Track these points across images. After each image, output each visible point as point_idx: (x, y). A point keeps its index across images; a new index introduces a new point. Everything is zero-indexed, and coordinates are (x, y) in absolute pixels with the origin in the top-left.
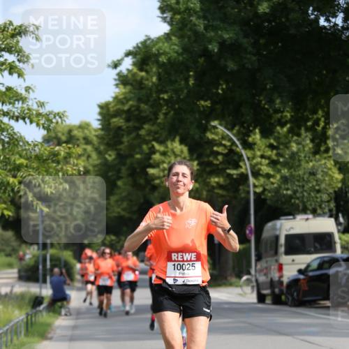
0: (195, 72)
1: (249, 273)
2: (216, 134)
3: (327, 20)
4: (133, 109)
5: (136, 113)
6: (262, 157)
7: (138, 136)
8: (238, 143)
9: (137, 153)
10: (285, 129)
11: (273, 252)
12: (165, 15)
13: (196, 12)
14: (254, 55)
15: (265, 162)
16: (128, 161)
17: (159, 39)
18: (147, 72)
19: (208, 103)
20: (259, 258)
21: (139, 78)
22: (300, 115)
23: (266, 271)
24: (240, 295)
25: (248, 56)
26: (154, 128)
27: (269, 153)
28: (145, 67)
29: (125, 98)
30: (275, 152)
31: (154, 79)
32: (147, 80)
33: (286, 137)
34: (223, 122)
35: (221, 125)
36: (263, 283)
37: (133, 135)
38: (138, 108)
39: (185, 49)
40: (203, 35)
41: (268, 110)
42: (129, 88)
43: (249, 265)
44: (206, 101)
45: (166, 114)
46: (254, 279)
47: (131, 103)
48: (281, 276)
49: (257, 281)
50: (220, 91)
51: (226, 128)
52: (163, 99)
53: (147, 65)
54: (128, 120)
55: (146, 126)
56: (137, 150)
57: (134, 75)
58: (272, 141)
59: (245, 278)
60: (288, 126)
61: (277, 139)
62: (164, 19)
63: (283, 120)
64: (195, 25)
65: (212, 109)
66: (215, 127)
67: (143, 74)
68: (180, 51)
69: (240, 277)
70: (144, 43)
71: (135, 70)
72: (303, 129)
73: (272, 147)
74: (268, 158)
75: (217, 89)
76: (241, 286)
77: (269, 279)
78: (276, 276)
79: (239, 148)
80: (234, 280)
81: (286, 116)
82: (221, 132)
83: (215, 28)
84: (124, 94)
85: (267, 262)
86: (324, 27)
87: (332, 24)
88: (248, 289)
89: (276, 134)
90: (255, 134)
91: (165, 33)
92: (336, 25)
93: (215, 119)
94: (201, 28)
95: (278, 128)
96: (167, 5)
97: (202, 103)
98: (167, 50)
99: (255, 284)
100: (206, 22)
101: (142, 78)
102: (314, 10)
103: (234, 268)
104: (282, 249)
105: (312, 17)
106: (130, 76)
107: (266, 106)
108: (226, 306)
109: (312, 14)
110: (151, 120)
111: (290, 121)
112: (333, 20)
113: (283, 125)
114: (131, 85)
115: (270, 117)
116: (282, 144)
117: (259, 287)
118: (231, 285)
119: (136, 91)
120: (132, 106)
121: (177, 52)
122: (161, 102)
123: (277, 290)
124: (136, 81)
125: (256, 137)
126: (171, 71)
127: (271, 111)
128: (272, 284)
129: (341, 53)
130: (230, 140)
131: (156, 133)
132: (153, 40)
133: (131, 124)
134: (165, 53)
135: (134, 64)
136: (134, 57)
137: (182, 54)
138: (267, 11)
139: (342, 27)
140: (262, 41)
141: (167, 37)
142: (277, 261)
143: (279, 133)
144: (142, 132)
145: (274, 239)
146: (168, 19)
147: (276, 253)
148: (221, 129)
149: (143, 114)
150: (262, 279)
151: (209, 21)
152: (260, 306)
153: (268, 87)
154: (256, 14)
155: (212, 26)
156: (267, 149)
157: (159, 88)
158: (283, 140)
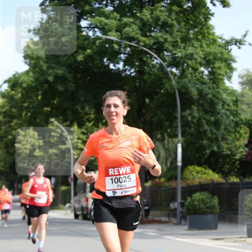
0: (42, 92)
1: (70, 202)
2: (53, 126)
3: (114, 66)
4: (8, 111)
5: (9, 113)
6: (78, 139)
7: (10, 126)
8: (65, 131)
9: (10, 135)
10: (91, 124)
11: (83, 191)
12: (26, 61)
13: (42, 59)
14: (74, 83)
15: (80, 141)
16: (5, 140)
17: (22, 73)
18: (15, 91)
19: (49, 109)
20: (75, 194)
21: (11, 94)
22: (99, 116)
23: (79, 202)
24: (65, 214)
25: (71, 84)
26: (19, 122)
27: (82, 136)
28: (14, 89)
29: (3, 105)
30: (85, 136)
31: (20, 95)
32: (16, 95)
33: (91, 128)
34: (57, 120)
35: (56, 120)
36: (78, 208)
37: (8, 125)
38: (10, 111)
39: (36, 80)
40: (46, 71)
41: (81, 113)
42: (5, 99)
43: (70, 198)
44: (48, 107)
45: (26, 115)
46: (72, 206)
47: (6, 108)
48: (87, 205)
49: (74, 207)
50: (55, 102)
51: (59, 122)
52: (24, 106)
53: (15, 87)
54: (5, 117)
55: (15, 121)
56: (10, 133)
57: (8, 93)
58: (84, 130)
59: (68, 205)
60: (93, 122)
61: (86, 129)
62: (26, 63)
63: (90, 119)
64: (41, 66)
65: (51, 112)
66: (52, 122)
67: (14, 92)
68: (34, 80)
69: (65, 204)
70: (14, 75)
71: (9, 90)
72: (100, 124)
73: (83, 133)
74: (82, 139)
75: (54, 101)
76: (65, 210)
77: (80, 206)
78: (84, 204)
79: (66, 133)
80: (61, 206)
81: (91, 117)
82: (55, 125)
83: (52, 68)
84: (3, 103)
85: (80, 197)
86: (112, 70)
87: (117, 68)
88: (69, 211)
89: (86, 127)
90: (74, 126)
91: (26, 71)
92: (119, 68)
93: (53, 117)
94: (45, 68)
95: (87, 123)
96: (27, 55)
97: (46, 109)
98: (27, 80)
99: (73, 208)
100: (48, 65)
101: (13, 94)
102: (107, 60)
103: (62, 200)
104: (88, 190)
105: (106, 64)
106: (6, 93)
107: (81, 111)
108: (57, 221)
109: (106, 62)
110: (17, 117)
111: (94, 120)
112: (117, 66)
113: (90, 122)
114: (7, 98)
115: (83, 117)
116: (90, 132)
117: (75, 210)
118: (60, 209)
119: (10, 101)
120: (7, 110)
121: (32, 81)
122: (24, 108)
123: (85, 212)
124: (9, 96)
125: (75, 128)
126: (29, 92)
127: (83, 114)
128: (82, 209)
129: (122, 83)
130: (61, 129)
131: (20, 124)
132: (19, 74)
133: (6, 119)
134: (26, 82)
135: (9, 87)
136: (9, 83)
137: (34, 82)
138: (82, 59)
139: (123, 70)
140: (79, 76)
141: (27, 72)
142: (85, 196)
143: (87, 126)
144: (13, 124)
145: (84, 184)
146: (28, 62)
147: (85, 191)
148: (56, 123)
149: (14, 114)
150: (77, 206)
151: (49, 64)
152: (76, 220)
153: (82, 100)
154: (76, 61)
155: (51, 67)
156: (81, 135)
157: (22, 100)
158: (90, 130)
